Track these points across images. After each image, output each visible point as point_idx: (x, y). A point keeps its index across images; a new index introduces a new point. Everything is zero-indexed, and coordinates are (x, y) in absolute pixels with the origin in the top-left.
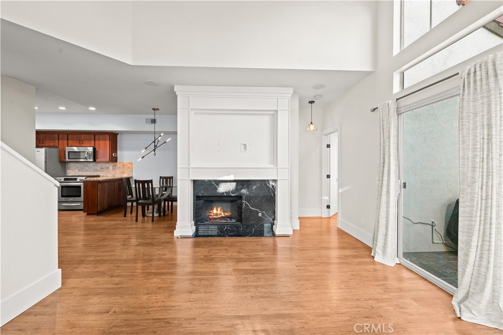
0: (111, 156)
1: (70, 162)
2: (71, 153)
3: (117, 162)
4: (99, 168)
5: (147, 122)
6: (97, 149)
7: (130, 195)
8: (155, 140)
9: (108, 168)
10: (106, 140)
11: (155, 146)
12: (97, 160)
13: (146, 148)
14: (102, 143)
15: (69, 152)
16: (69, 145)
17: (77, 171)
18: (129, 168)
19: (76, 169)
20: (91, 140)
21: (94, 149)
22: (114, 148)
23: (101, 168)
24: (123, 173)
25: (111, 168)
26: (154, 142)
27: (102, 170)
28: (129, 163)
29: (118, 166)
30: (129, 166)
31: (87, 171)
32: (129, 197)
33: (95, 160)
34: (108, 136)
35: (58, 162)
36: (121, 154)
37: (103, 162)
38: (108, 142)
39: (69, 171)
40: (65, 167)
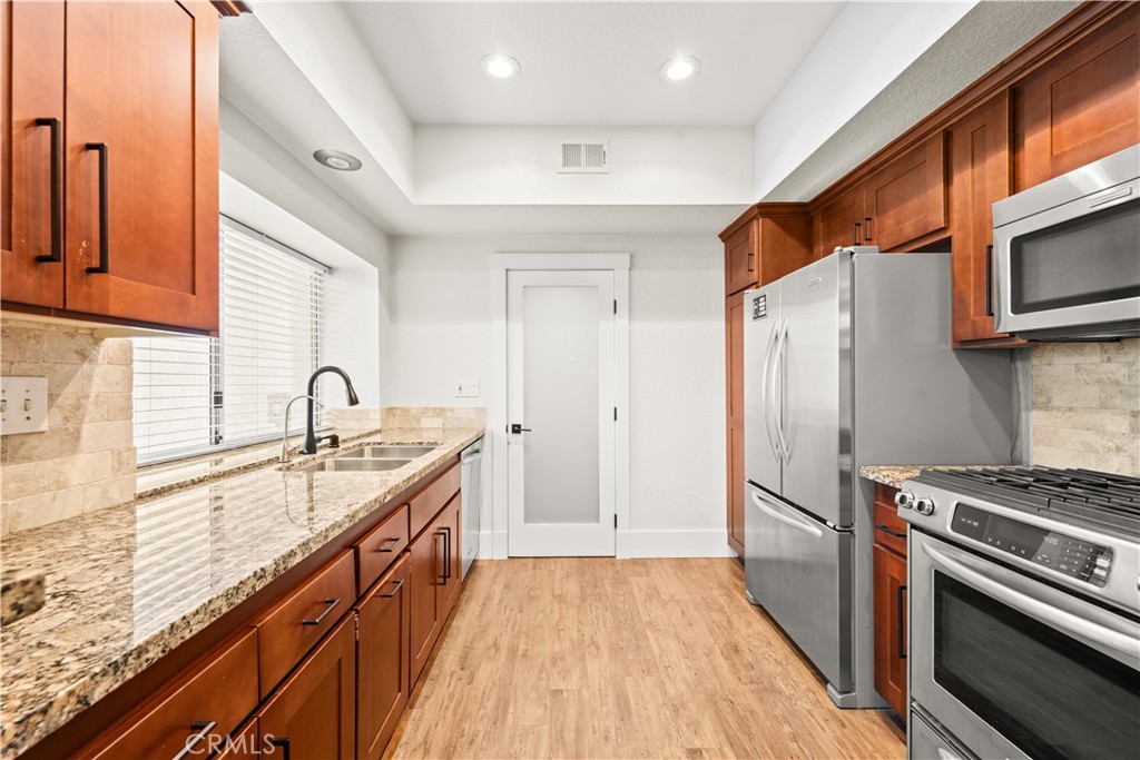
2: (1030, 249)
15: (1018, 244)
35: (947, 348)
39: (1035, 422)
40: (1009, 386)
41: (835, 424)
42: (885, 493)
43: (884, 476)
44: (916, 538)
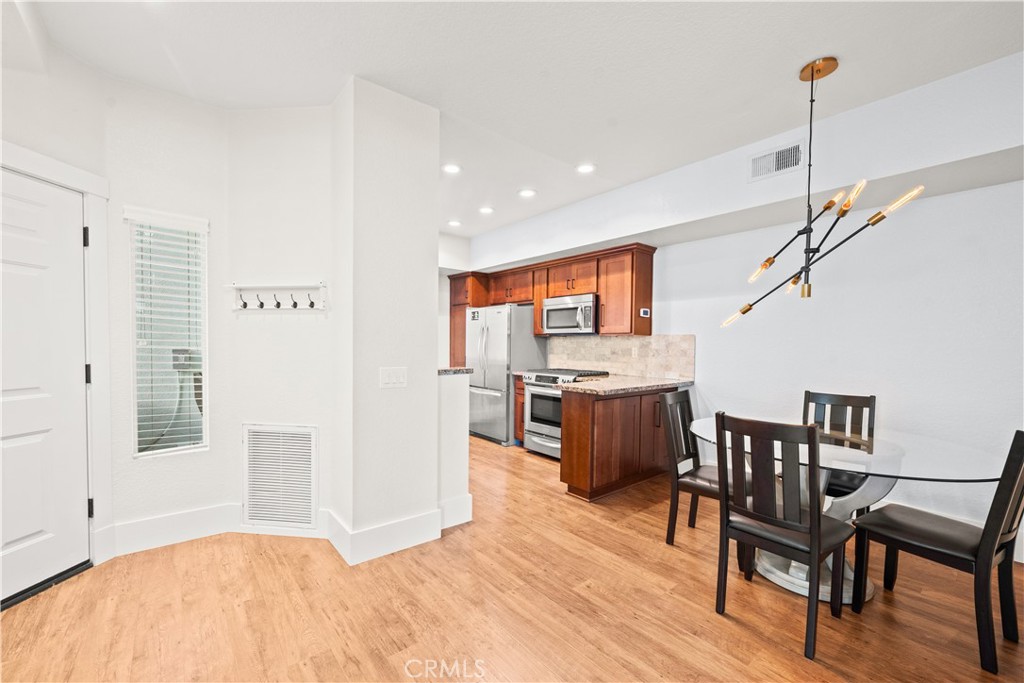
0: (635, 315)
1: (552, 335)
2: (551, 314)
3: (650, 334)
4: (608, 353)
5: (756, 172)
6: (603, 300)
7: (687, 457)
8: (810, 222)
9: (628, 352)
10: (622, 270)
11: (809, 251)
12: (602, 330)
13: (770, 261)
14: (614, 278)
15: (548, 311)
16: (550, 295)
17: (565, 357)
18: (684, 353)
19: (563, 352)
20: (590, 275)
21: (597, 298)
22: (644, 292)
23: (613, 353)
24: (667, 368)
25: (635, 351)
26: (807, 231)
27: (615, 356)
28: (685, 338)
29: (654, 346)
30: (685, 346)
31: (584, 358)
32: (685, 466)
33: (597, 331)
34: (628, 259)
35: (532, 335)
36: (660, 308)
37: (618, 335)
38: (628, 274)
39: (551, 357)
40: (545, 347)
41: (506, 364)
42: (519, 378)
43: (518, 373)
44: (526, 387)
